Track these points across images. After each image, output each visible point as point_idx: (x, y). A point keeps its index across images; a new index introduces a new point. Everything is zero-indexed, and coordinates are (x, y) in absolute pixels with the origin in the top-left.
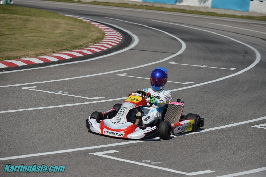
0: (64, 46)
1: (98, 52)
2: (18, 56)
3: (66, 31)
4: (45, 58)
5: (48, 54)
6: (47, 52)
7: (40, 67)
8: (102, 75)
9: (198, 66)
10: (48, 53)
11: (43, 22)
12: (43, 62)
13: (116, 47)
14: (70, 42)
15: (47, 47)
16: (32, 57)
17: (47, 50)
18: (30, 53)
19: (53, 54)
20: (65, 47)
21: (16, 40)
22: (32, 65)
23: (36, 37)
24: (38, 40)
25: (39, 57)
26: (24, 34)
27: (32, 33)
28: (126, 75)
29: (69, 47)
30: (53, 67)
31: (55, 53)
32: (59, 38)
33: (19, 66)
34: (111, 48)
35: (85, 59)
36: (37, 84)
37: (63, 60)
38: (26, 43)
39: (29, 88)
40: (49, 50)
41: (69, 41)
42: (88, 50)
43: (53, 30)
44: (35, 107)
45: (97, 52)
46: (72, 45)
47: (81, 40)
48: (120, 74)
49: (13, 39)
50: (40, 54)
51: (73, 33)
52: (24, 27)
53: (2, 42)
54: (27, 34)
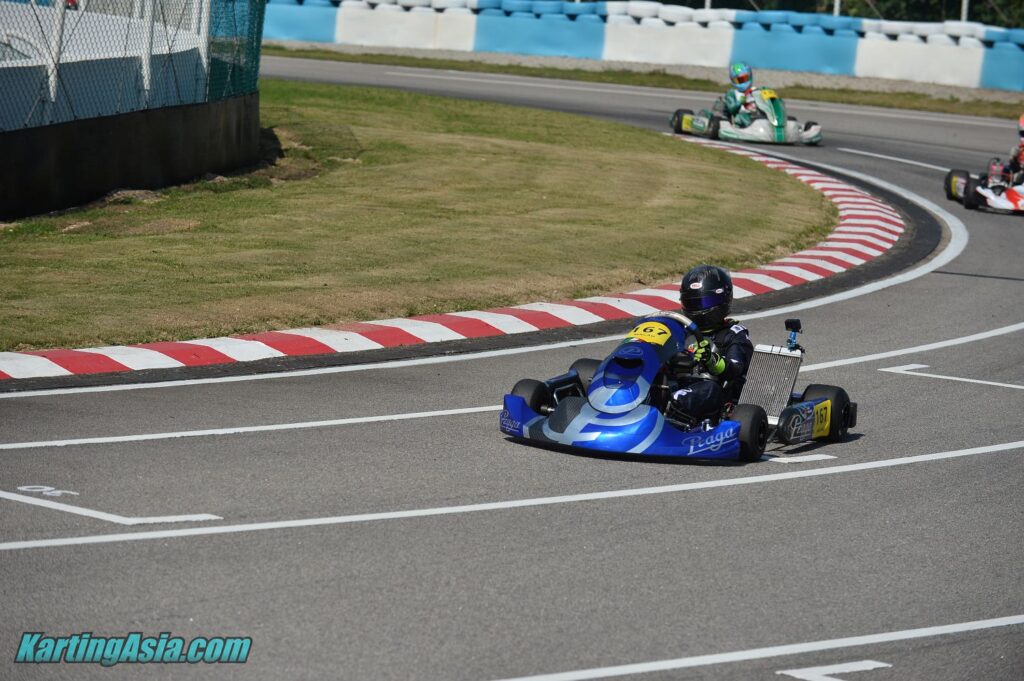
0: (682, 260)
1: (812, 283)
2: (502, 294)
3: (689, 200)
4: (605, 305)
5: (621, 289)
6: (614, 282)
7: (587, 337)
8: (828, 369)
10: (618, 283)
11: (601, 165)
12: (598, 319)
13: (882, 262)
14: (703, 242)
15: (613, 263)
16: (560, 301)
17: (615, 272)
18: (551, 283)
19: (640, 289)
20: (684, 263)
21: (497, 236)
22: (557, 329)
23: (573, 221)
24: (579, 235)
25: (584, 300)
26: (527, 211)
27: (557, 206)
28: (919, 370)
31: (643, 284)
32: (662, 228)
33: (505, 335)
34: (862, 265)
35: (760, 309)
38: (534, 246)
40: (626, 272)
41: (701, 239)
42: (771, 274)
43: (639, 198)
44: (567, 493)
45: (806, 283)
46: (710, 255)
47: (744, 235)
48: (895, 365)
49: (484, 229)
50: (588, 289)
51: (714, 208)
52: (528, 185)
53: (442, 241)
54: (540, 212)
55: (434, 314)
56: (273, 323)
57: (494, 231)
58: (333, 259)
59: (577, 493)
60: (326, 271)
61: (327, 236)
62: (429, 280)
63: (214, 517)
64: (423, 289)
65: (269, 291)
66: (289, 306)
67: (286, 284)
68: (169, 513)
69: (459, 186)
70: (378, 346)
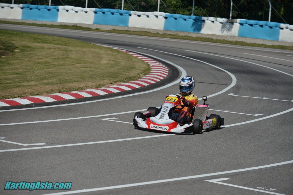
1: (154, 84)
2: (80, 87)
3: (111, 62)
5: (108, 85)
6: (105, 84)
7: (106, 98)
9: (258, 97)
10: (106, 84)
11: (84, 52)
12: (106, 93)
13: (168, 78)
14: (122, 73)
15: (103, 78)
16: (94, 89)
17: (104, 81)
18: (90, 84)
19: (112, 85)
20: (120, 79)
22: (97, 96)
23: (85, 67)
24: (91, 71)
25: (100, 88)
26: (73, 65)
27: (79, 63)
29: (124, 79)
30: (119, 98)
31: (113, 84)
32: (110, 69)
33: (85, 97)
34: (163, 79)
36: (115, 115)
37: (124, 91)
39: (110, 119)
40: (107, 81)
43: (99, 61)
44: (127, 138)
45: (152, 84)
46: (125, 76)
47: (131, 71)
49: (67, 69)
50: (100, 85)
51: (119, 64)
52: (69, 58)
53: (58, 73)
54: (76, 65)
55: (66, 92)
56: (27, 94)
57: (69, 70)
58: (33, 77)
59: (129, 138)
60: (33, 81)
61: (27, 71)
62: (61, 83)
63: (45, 144)
64: (60, 85)
65: (23, 86)
66: (30, 90)
67: (25, 84)
68: (33, 143)
69: (51, 58)
70: (55, 101)
